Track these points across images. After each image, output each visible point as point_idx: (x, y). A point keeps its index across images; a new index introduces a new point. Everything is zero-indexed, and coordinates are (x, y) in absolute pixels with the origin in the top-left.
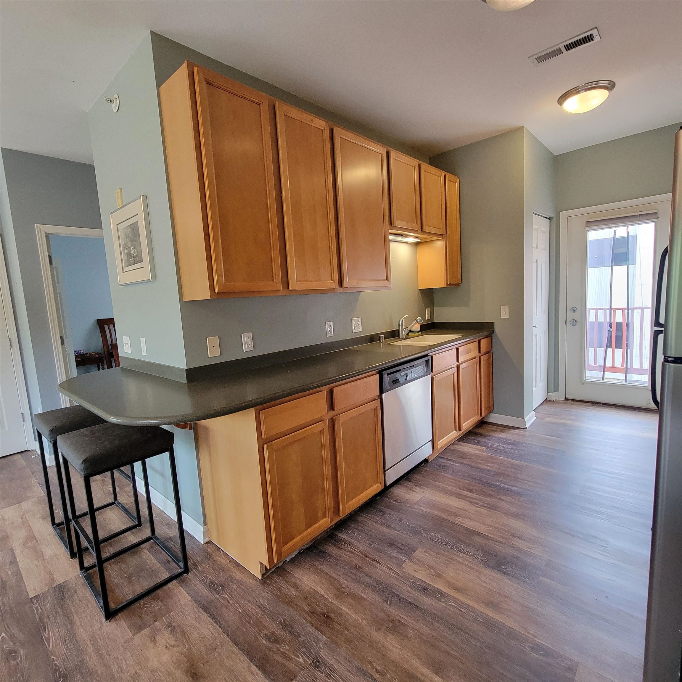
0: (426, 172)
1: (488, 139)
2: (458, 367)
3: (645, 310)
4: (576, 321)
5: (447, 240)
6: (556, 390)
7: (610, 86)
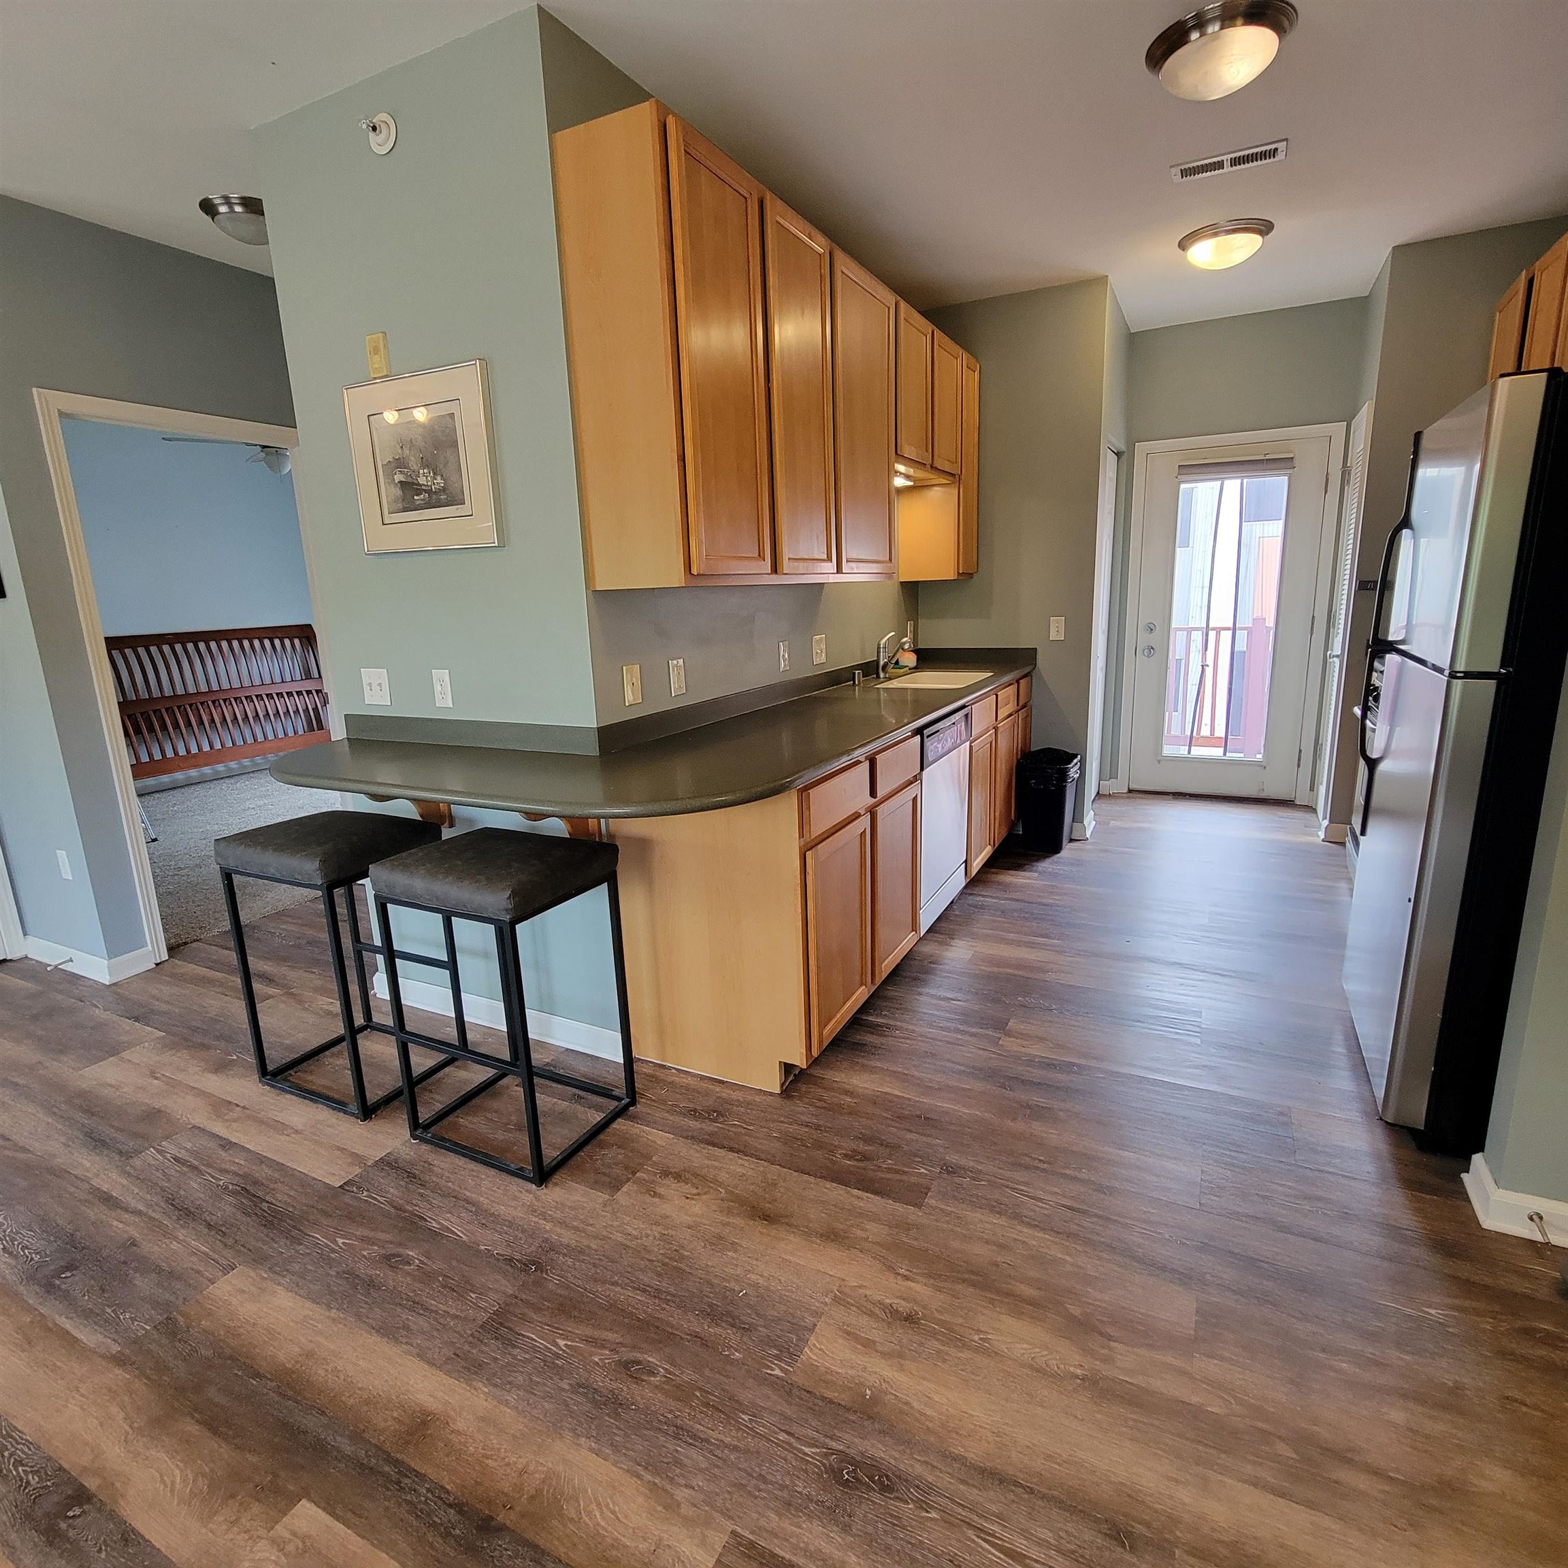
0: (942, 348)
1: (1036, 292)
2: (996, 729)
3: (1222, 632)
4: (1152, 648)
5: (961, 486)
6: (1113, 775)
7: (1264, 228)
